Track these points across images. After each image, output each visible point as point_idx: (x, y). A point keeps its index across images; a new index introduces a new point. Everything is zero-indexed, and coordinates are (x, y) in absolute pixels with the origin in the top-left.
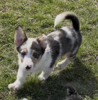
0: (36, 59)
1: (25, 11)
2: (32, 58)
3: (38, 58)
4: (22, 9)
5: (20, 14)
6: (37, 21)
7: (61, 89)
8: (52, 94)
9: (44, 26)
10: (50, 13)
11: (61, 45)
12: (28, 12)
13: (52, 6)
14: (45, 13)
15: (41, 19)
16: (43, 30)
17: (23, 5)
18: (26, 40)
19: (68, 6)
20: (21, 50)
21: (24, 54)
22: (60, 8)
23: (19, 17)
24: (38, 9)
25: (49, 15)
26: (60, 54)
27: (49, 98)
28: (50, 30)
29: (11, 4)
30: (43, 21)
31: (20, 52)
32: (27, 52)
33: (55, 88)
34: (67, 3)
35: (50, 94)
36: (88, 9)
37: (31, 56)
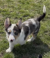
0: (16, 36)
1: (14, 8)
2: (14, 35)
3: (17, 35)
4: (13, 7)
5: (12, 10)
6: (21, 13)
7: (34, 49)
8: (29, 51)
9: (25, 16)
10: (28, 9)
11: (29, 28)
12: (16, 9)
13: (29, 5)
14: (25, 9)
15: (23, 12)
16: (24, 18)
17: (13, 5)
18: (10, 25)
19: (37, 5)
20: (8, 31)
21: (9, 33)
22: (33, 7)
23: (11, 11)
24: (21, 7)
25: (27, 10)
26: (29, 33)
27: (28, 53)
28: (28, 18)
29: (7, 5)
30: (24, 14)
31: (7, 32)
32: (11, 32)
33: (31, 48)
34: (37, 4)
35: (28, 51)
36: (48, 7)
37: (14, 34)
